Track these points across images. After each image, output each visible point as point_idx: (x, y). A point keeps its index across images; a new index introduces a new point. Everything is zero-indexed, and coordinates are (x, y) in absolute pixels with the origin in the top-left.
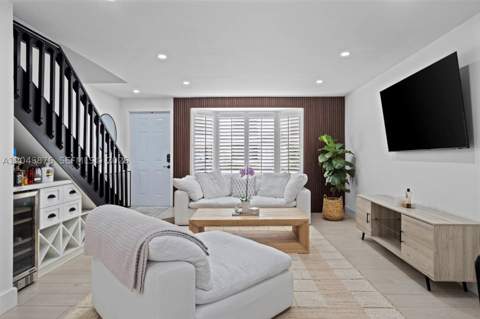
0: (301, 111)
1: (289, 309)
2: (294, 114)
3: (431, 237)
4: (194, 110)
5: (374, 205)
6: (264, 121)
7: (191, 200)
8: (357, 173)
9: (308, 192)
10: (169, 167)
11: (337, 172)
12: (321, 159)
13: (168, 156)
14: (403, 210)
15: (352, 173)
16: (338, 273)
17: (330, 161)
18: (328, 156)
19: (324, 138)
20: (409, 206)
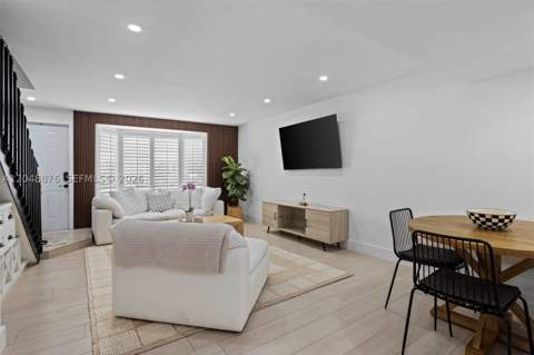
0: (205, 135)
1: (268, 279)
2: (198, 137)
3: (327, 219)
4: (99, 127)
5: (280, 206)
6: (168, 142)
7: (114, 217)
8: (251, 186)
9: (222, 202)
10: (66, 186)
11: (238, 186)
12: (224, 176)
13: (66, 174)
14: (302, 207)
15: (247, 186)
16: (275, 253)
17: (233, 177)
18: (230, 173)
19: (226, 159)
20: (305, 205)
